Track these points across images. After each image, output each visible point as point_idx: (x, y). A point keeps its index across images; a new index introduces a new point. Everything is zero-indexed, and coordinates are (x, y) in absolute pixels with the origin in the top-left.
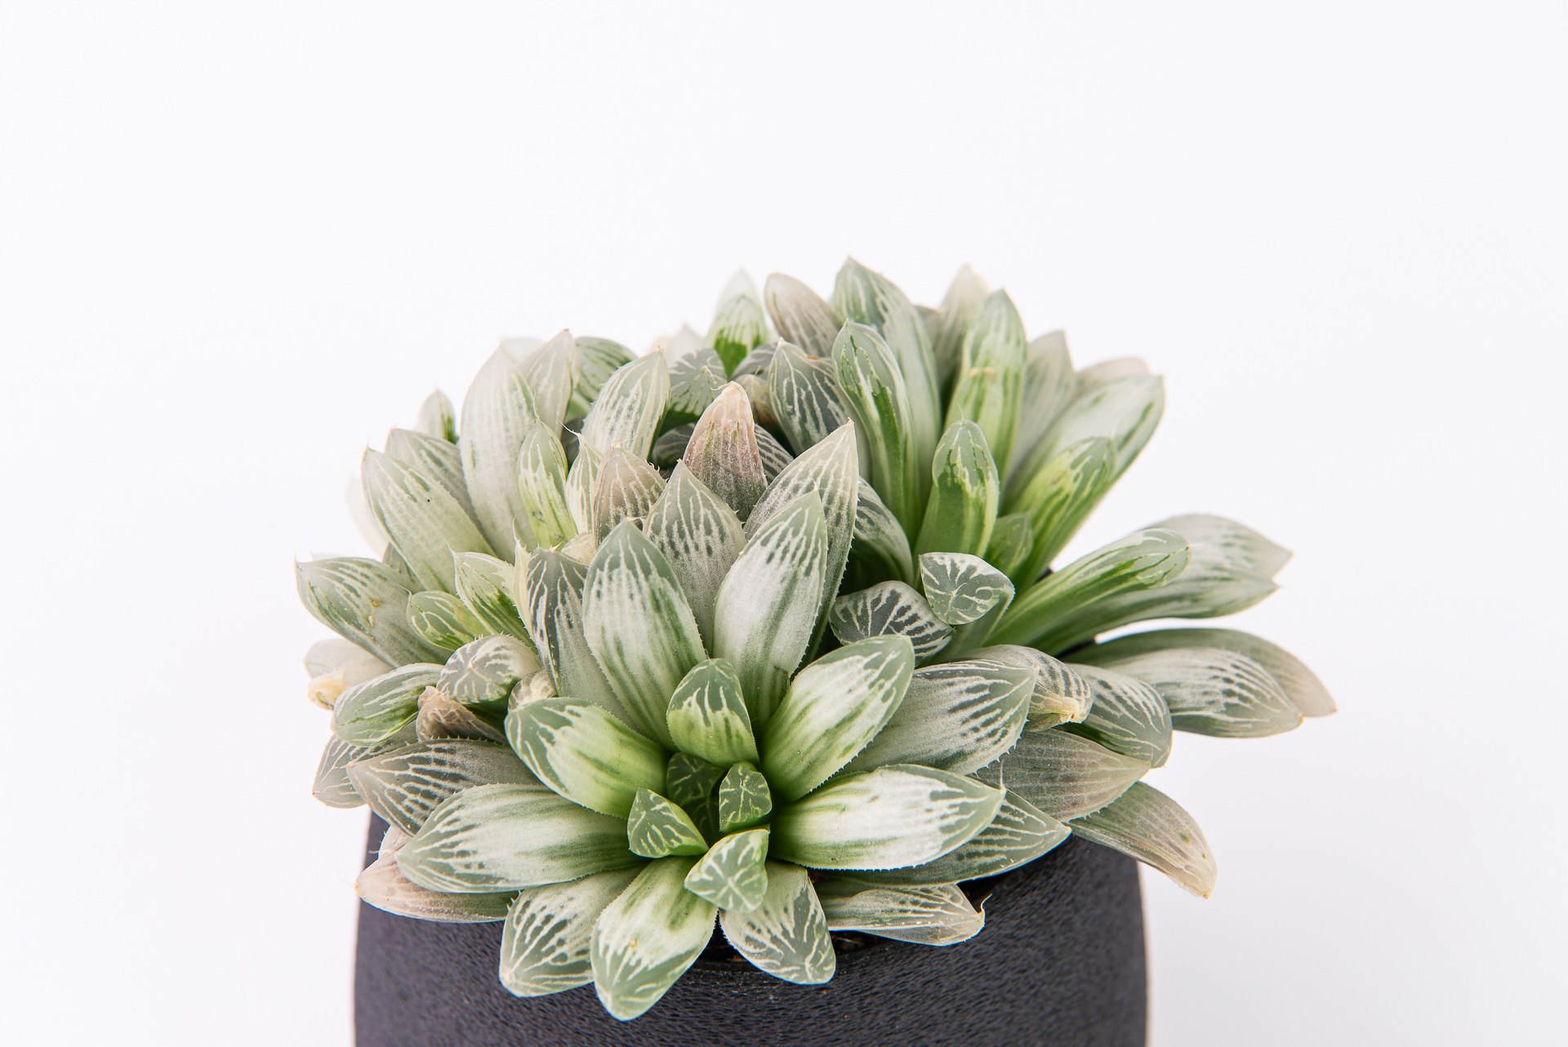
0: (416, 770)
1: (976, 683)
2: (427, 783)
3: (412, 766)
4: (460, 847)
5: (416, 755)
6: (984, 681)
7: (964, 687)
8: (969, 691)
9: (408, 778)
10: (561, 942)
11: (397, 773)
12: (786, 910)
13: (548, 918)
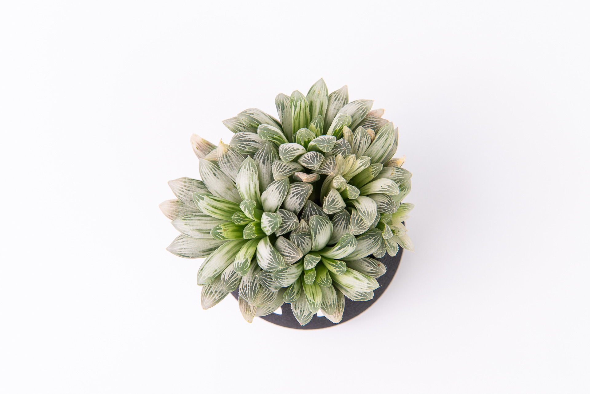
0: (373, 124)
1: (244, 138)
2: (370, 122)
3: (374, 124)
4: (359, 104)
5: (374, 127)
6: (242, 138)
7: (246, 138)
8: (246, 137)
9: (374, 122)
10: (335, 96)
11: (377, 122)
12: (286, 106)
13: (339, 100)
